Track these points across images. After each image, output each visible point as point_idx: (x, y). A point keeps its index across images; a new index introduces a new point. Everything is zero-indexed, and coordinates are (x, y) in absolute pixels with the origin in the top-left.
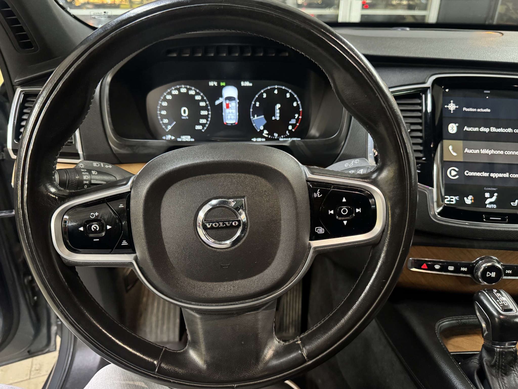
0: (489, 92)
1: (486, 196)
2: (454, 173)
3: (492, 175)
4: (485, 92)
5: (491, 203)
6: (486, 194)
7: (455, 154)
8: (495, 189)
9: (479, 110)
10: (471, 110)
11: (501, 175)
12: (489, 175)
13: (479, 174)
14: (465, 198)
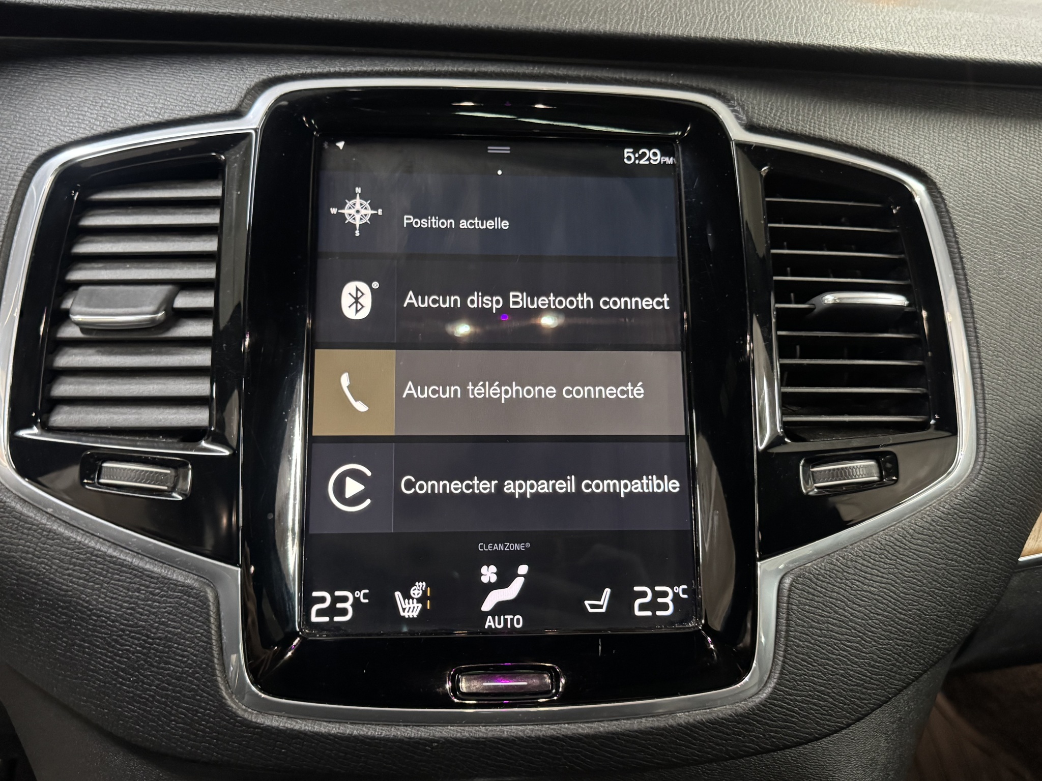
0: (506, 150)
1: (484, 579)
2: (353, 487)
3: (510, 487)
4: (493, 149)
5: (501, 608)
6: (484, 569)
7: (361, 407)
8: (518, 547)
9: (464, 224)
10: (435, 222)
11: (544, 487)
12: (499, 487)
13: (456, 487)
14: (398, 595)
